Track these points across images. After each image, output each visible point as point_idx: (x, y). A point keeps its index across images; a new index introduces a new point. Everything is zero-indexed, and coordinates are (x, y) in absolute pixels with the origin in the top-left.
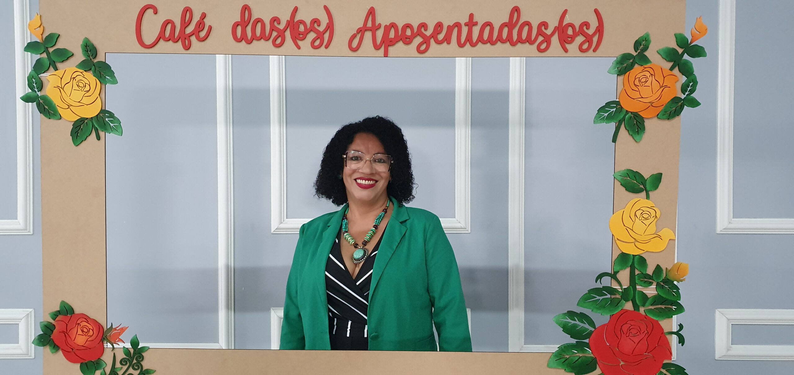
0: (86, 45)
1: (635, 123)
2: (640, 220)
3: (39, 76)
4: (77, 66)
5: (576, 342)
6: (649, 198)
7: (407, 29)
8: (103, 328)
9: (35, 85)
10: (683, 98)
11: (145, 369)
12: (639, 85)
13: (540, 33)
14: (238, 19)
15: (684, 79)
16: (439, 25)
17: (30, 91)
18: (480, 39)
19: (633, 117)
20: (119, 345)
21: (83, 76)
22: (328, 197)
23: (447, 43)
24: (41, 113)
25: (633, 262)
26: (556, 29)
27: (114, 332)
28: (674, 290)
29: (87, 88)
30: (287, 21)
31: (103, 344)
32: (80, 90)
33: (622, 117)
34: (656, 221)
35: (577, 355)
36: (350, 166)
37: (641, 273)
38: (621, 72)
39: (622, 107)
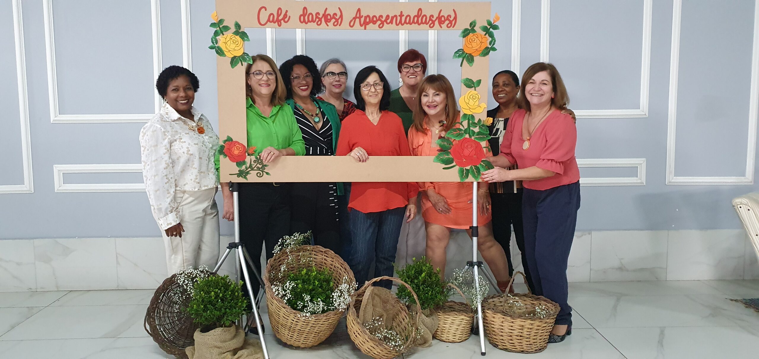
0: (237, 25)
1: (470, 58)
2: (472, 99)
3: (216, 37)
4: (232, 33)
6: (476, 90)
7: (374, 18)
9: (214, 42)
10: (490, 47)
12: (471, 42)
13: (430, 20)
14: (302, 13)
15: (490, 39)
16: (388, 16)
17: (212, 44)
18: (405, 22)
19: (469, 55)
21: (235, 37)
23: (391, 24)
24: (217, 54)
25: (469, 118)
26: (437, 18)
29: (237, 43)
30: (323, 14)
31: (246, 154)
32: (234, 44)
33: (464, 56)
34: (479, 100)
35: (445, 157)
37: (472, 122)
38: (464, 37)
39: (464, 52)
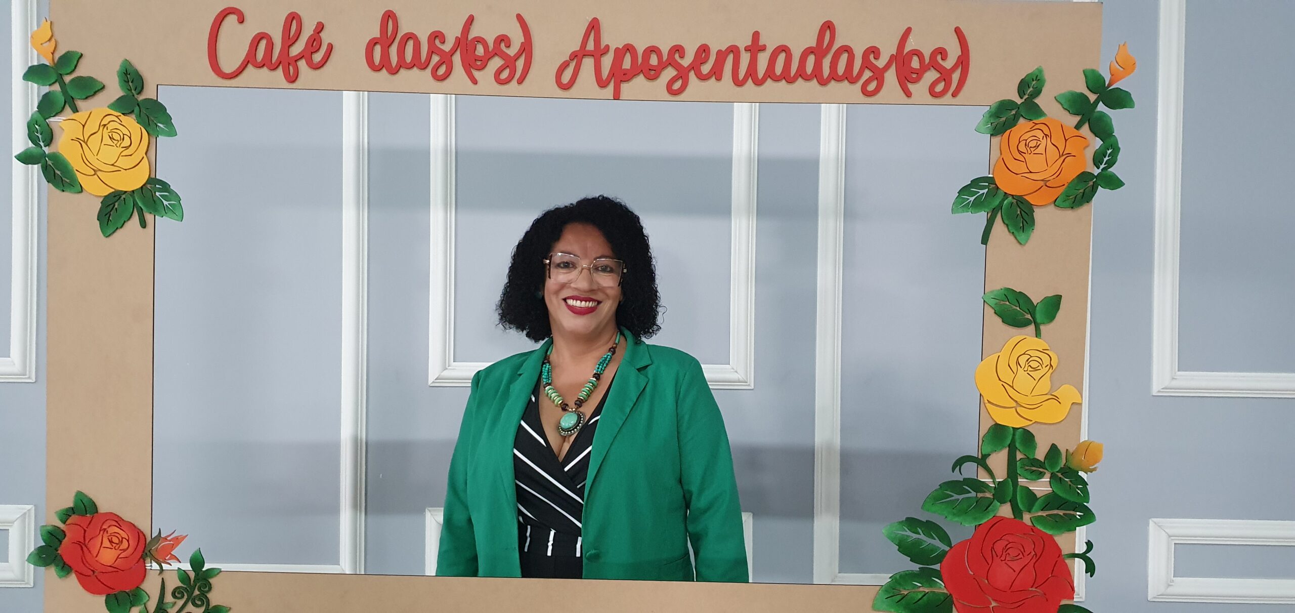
0: (125, 72)
1: (1019, 212)
2: (1025, 371)
3: (47, 120)
4: (110, 105)
5: (919, 568)
6: (1040, 336)
7: (652, 55)
8: (144, 536)
9: (40, 136)
10: (1096, 175)
11: (214, 605)
12: (1026, 152)
13: (867, 64)
14: (376, 33)
15: (1098, 143)
16: (704, 50)
17: (31, 144)
18: (770, 73)
19: (1015, 203)
20: (171, 565)
21: (120, 122)
22: (520, 327)
23: (715, 78)
24: (48, 182)
25: (1013, 441)
26: (893, 58)
27: (163, 544)
28: (1079, 486)
29: (127, 142)
30: (457, 38)
31: (145, 563)
32: (114, 145)
33: (995, 202)
34: (1052, 373)
35: (921, 589)
36: (557, 278)
37: (1025, 457)
38: (997, 131)
39: (998, 187)
